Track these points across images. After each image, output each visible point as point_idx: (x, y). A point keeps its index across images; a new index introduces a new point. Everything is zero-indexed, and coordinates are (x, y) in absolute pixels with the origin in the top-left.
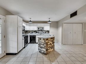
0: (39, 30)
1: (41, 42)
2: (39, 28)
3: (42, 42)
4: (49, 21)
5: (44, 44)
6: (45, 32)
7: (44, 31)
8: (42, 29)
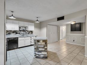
0: (21, 29)
1: (39, 45)
2: (20, 28)
3: (41, 45)
4: (37, 21)
5: (44, 47)
6: (28, 32)
7: (26, 32)
8: (25, 29)
